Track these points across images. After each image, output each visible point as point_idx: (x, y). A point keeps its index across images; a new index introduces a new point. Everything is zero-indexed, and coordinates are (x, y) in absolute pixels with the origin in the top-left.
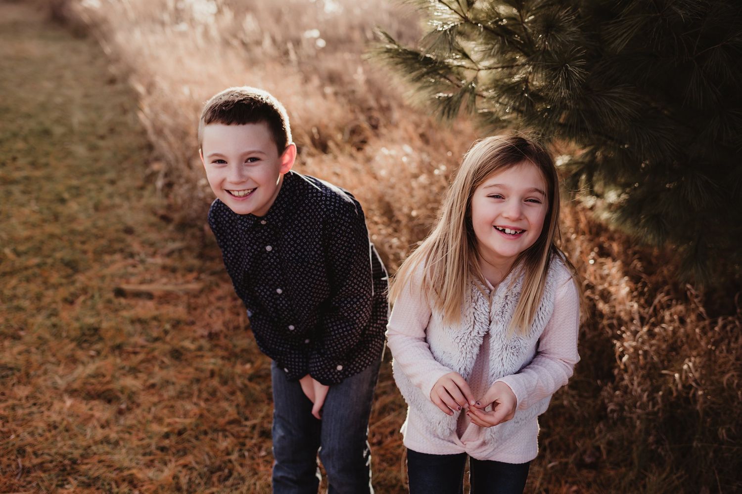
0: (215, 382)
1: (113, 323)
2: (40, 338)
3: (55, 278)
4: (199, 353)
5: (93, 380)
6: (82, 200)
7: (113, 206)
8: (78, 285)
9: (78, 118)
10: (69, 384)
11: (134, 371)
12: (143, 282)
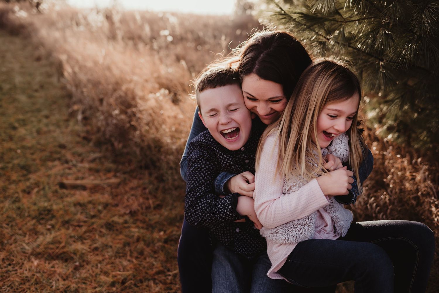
0: (141, 245)
1: (61, 206)
2: (8, 217)
3: (15, 177)
4: (126, 225)
5: (51, 246)
6: (28, 127)
7: (49, 132)
8: (32, 181)
9: (18, 79)
10: (33, 249)
11: (81, 239)
12: (77, 179)
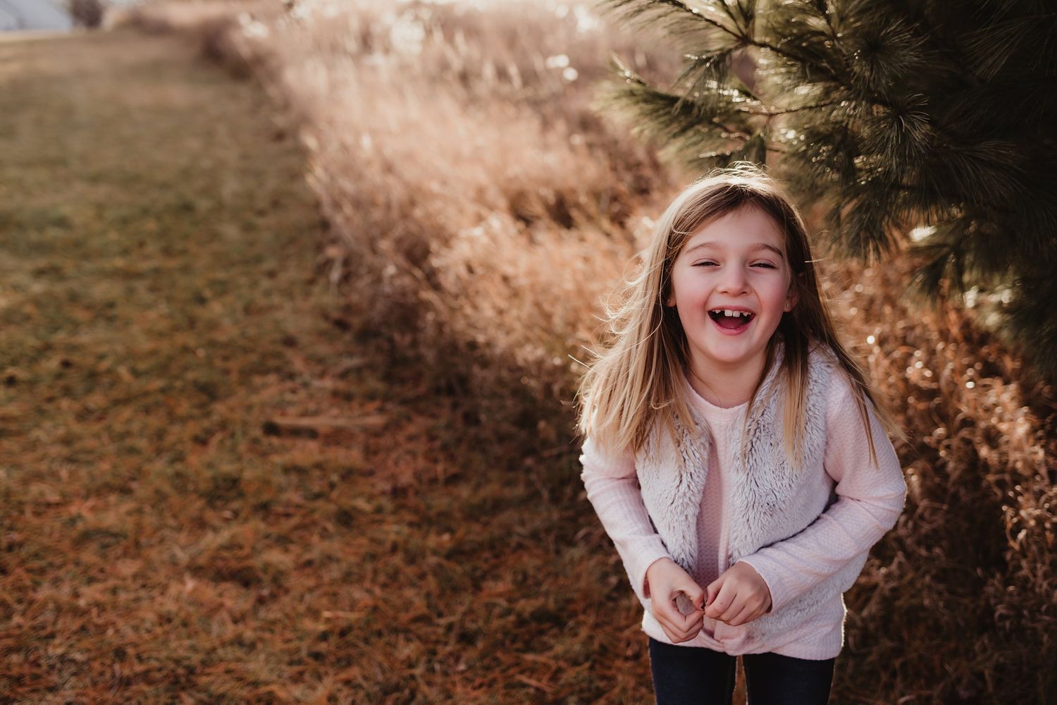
0: (397, 560)
1: (259, 472)
2: (157, 492)
3: (184, 408)
4: (378, 517)
5: (226, 554)
6: (229, 299)
7: (271, 308)
8: (215, 418)
9: (230, 187)
10: (193, 559)
11: (283, 541)
12: (304, 414)
